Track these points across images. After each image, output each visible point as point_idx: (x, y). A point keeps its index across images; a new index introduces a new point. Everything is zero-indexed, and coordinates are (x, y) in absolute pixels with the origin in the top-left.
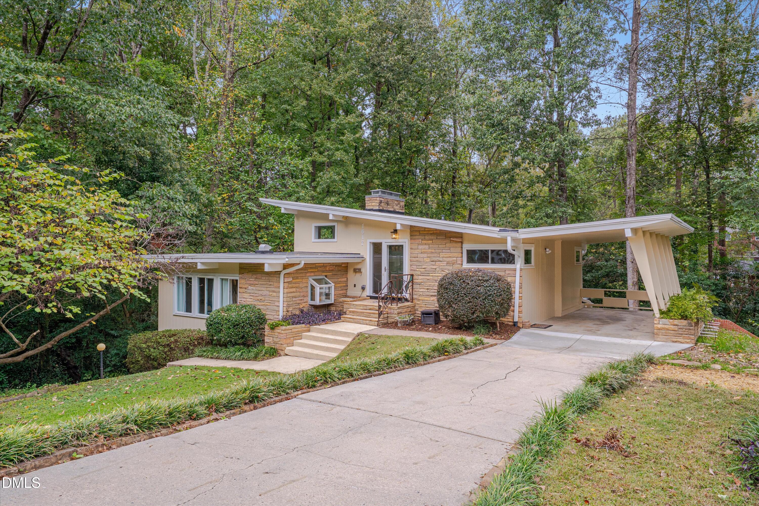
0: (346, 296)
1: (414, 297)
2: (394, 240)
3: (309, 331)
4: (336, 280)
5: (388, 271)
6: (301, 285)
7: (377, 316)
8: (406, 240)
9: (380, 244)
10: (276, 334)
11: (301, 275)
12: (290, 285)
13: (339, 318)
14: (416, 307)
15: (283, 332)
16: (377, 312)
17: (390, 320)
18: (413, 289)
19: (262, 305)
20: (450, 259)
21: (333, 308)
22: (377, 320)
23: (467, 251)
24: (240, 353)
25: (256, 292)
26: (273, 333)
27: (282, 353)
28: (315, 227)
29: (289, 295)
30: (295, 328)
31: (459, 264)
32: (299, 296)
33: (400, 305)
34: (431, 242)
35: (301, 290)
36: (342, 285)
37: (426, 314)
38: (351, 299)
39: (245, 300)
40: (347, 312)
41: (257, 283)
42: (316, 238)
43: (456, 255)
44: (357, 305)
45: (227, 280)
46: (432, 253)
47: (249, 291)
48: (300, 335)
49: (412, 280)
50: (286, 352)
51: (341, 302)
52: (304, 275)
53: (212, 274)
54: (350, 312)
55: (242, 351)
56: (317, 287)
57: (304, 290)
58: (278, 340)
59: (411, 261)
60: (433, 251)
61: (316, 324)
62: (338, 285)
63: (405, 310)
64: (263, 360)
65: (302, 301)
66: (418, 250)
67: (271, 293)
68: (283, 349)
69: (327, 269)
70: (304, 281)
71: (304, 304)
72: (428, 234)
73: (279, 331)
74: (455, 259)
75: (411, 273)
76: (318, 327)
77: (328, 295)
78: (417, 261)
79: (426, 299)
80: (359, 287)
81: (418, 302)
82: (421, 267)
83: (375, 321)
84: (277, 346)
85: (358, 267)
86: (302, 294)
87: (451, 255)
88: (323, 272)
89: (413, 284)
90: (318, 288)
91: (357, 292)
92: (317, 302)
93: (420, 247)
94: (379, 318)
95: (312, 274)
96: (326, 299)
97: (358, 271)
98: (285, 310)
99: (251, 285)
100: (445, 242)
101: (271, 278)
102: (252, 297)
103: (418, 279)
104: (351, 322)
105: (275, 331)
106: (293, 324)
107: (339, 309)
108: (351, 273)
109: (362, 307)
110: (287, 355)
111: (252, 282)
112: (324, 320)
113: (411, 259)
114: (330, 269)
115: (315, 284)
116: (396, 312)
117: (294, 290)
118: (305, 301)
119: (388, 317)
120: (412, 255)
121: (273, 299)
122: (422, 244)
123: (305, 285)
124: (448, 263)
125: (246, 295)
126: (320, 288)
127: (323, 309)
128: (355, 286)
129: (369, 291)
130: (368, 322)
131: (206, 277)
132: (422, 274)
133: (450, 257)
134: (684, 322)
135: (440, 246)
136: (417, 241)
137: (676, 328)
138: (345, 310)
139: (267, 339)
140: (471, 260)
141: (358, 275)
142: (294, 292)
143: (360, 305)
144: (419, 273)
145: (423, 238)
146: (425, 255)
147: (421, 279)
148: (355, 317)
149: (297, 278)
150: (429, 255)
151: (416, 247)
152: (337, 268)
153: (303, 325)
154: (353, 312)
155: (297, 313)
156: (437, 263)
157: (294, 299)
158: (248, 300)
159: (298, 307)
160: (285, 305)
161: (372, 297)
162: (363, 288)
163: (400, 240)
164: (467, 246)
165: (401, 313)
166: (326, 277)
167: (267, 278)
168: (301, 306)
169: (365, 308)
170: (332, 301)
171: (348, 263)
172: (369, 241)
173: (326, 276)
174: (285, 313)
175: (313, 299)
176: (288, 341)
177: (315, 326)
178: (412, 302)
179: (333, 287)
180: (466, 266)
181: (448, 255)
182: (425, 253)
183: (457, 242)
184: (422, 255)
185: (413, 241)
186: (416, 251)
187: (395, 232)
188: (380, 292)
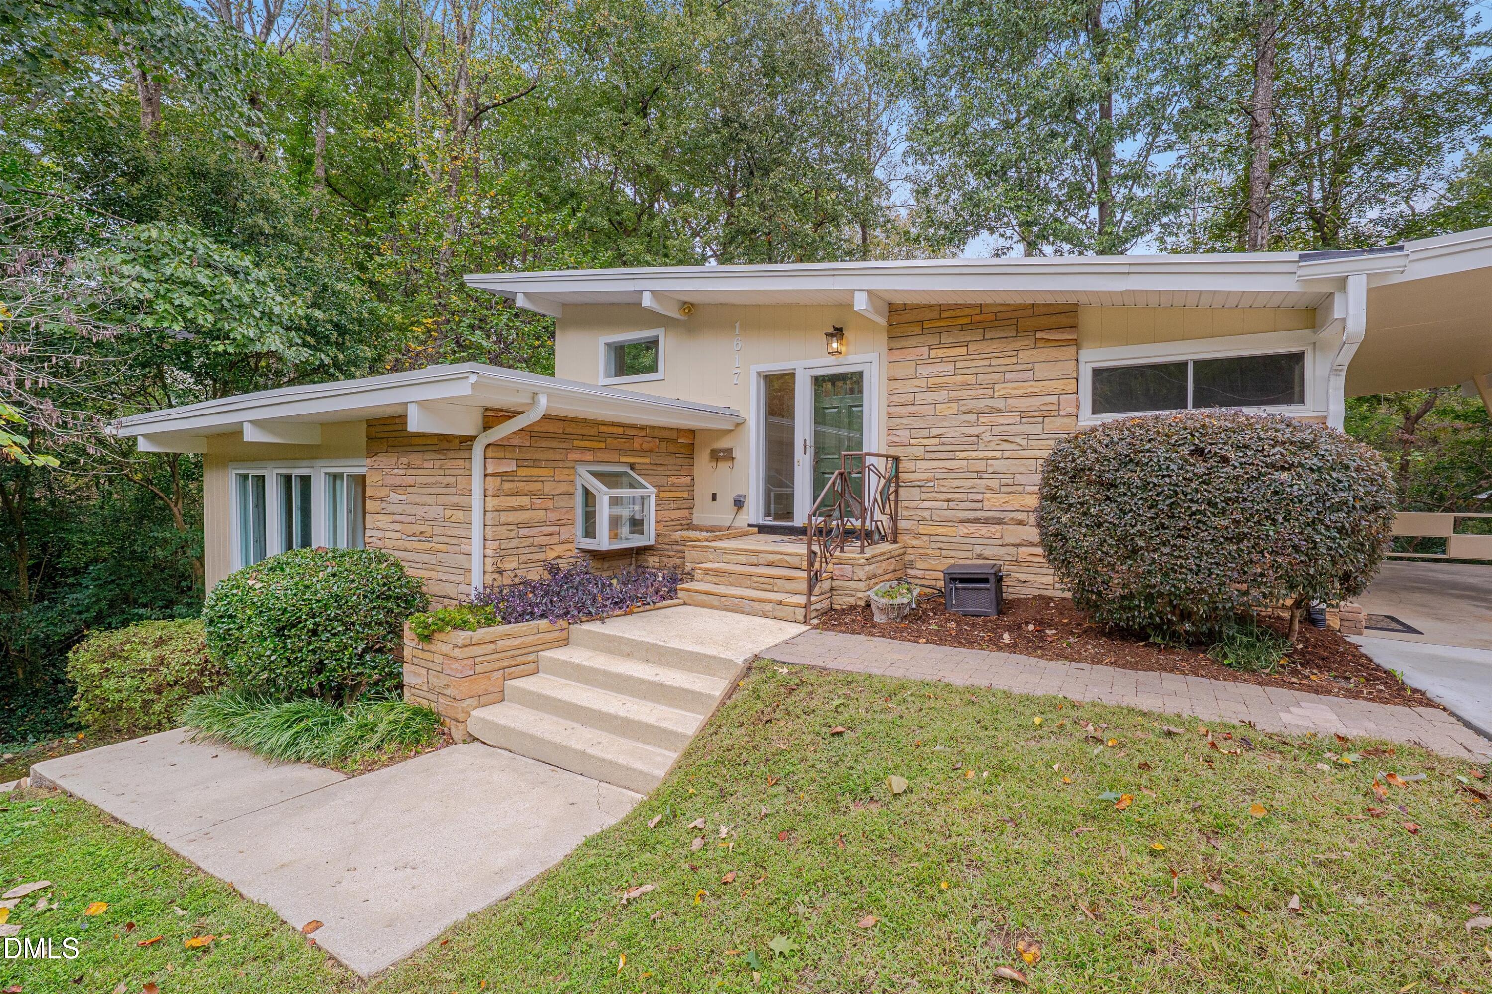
0: (690, 527)
1: (902, 524)
2: (831, 360)
3: (565, 642)
4: (662, 480)
5: (810, 451)
6: (548, 487)
7: (804, 586)
8: (873, 357)
9: (790, 375)
10: (438, 659)
11: (550, 455)
12: (507, 486)
13: (672, 593)
14: (907, 558)
15: (457, 652)
16: (804, 574)
17: (842, 601)
18: (897, 501)
19: (425, 551)
20: (1035, 402)
21: (652, 561)
22: (802, 600)
23: (1097, 372)
24: (287, 736)
25: (410, 510)
26: (426, 655)
27: (457, 734)
28: (608, 345)
29: (505, 517)
30: (509, 636)
31: (1069, 416)
32: (543, 523)
33: (869, 551)
34: (963, 351)
35: (550, 504)
36: (679, 495)
37: (963, 581)
38: (704, 534)
39: (380, 534)
40: (698, 574)
41: (410, 480)
42: (608, 376)
43: (1055, 386)
44: (726, 551)
45: (341, 475)
46: (966, 385)
47: (391, 508)
48: (531, 657)
49: (897, 476)
50: (472, 728)
51: (677, 543)
52: (558, 457)
53: (306, 463)
54: (707, 571)
55: (296, 728)
56: (604, 494)
57: (562, 502)
58: (442, 681)
59: (890, 417)
60: (971, 379)
61: (590, 617)
62: (668, 495)
63: (884, 564)
64: (370, 767)
65: (554, 540)
66: (916, 382)
67: (448, 513)
68: (461, 717)
69: (636, 446)
70: (560, 474)
71: (559, 550)
72: (950, 329)
73: (445, 648)
74: (1054, 399)
75: (893, 451)
76: (595, 627)
77: (637, 525)
78: (913, 415)
79: (941, 530)
80: (726, 500)
81: (915, 542)
82: (925, 433)
83: (798, 606)
84: (440, 706)
85: (723, 444)
86: (552, 516)
87: (1038, 387)
88: (623, 451)
89: (898, 486)
90: (606, 499)
91: (721, 515)
92: (603, 542)
93: (923, 371)
94: (810, 593)
95: (589, 456)
96: (632, 532)
97: (723, 456)
98: (489, 568)
99: (395, 487)
100: (1013, 346)
101: (449, 464)
102: (398, 527)
103: (916, 470)
104: (712, 607)
105: (432, 647)
106: (506, 620)
107: (671, 562)
108: (702, 462)
109: (742, 559)
110: (476, 739)
111: (398, 481)
112: (622, 601)
113: (892, 409)
114: (645, 446)
115: (596, 485)
116: (861, 574)
117: (525, 501)
118: (563, 537)
119: (832, 589)
120: (894, 398)
121: (455, 532)
122: (930, 361)
123: (563, 487)
124: (1024, 415)
125: (383, 521)
126: (615, 501)
127: (620, 563)
128: (714, 497)
129: (754, 512)
130: (769, 607)
131: (296, 472)
132: (930, 455)
133: (1034, 395)
135: (994, 362)
136: (912, 354)
138: (688, 567)
139: (410, 675)
140: (1107, 399)
141: (723, 466)
142: (522, 509)
143: (738, 552)
144: (919, 451)
145: (934, 340)
146: (942, 395)
147: (927, 470)
148: (722, 590)
149: (535, 463)
150: (953, 394)
151: (909, 372)
152: (663, 445)
153: (543, 623)
154: (717, 572)
155: (535, 574)
156: (986, 417)
157: (522, 532)
158: (389, 535)
159: (541, 556)
160: (489, 552)
161: (763, 529)
162: (739, 504)
163: (852, 358)
164: (1094, 359)
165: (875, 576)
166: (632, 469)
167: (438, 463)
168: (551, 555)
169: (754, 559)
170: (648, 538)
171: (693, 432)
172: (754, 369)
173: (632, 466)
174: (489, 579)
175: (590, 532)
176: (482, 685)
177: (586, 626)
178: (895, 541)
179: (653, 498)
180: (1089, 418)
181: (1028, 387)
182: (937, 388)
183: (1059, 344)
184: (930, 397)
185: (897, 355)
186: (910, 386)
187: (838, 332)
188: (788, 515)
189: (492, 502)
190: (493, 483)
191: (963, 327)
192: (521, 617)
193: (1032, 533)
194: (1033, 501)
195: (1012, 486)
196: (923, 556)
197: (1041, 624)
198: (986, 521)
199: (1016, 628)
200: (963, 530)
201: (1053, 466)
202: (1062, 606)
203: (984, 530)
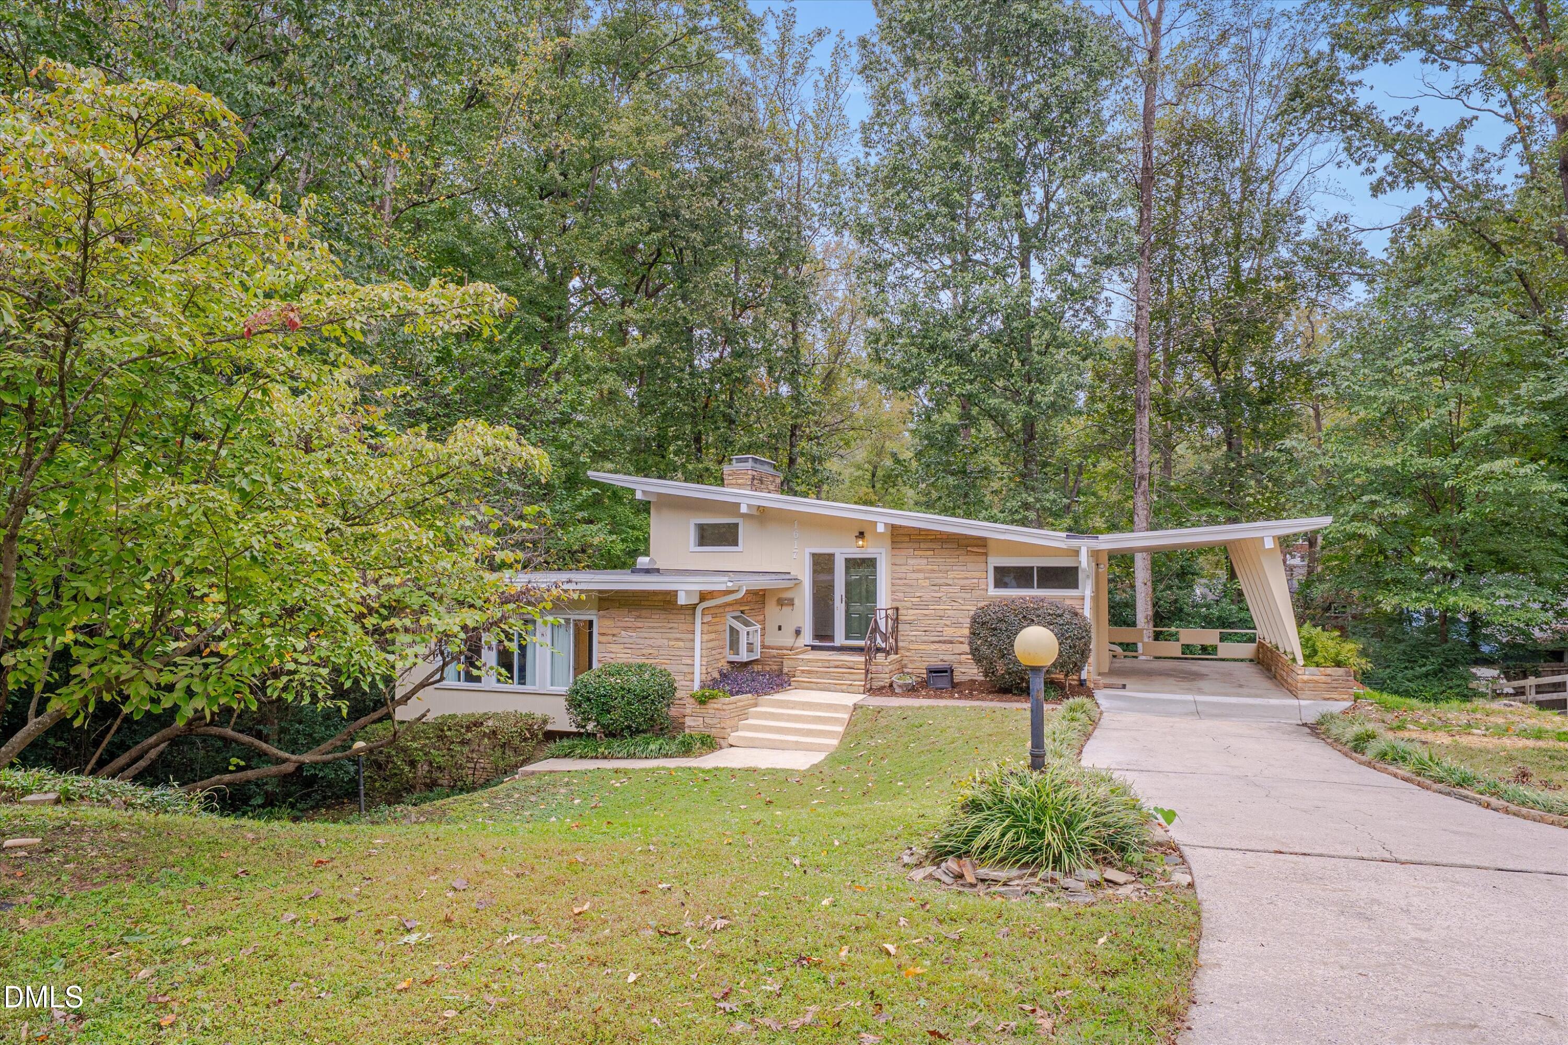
0: (765, 646)
1: (900, 644)
2: (857, 550)
3: (756, 705)
5: (845, 602)
6: (718, 628)
7: (862, 677)
8: (883, 551)
9: (831, 557)
10: (711, 711)
11: (720, 610)
12: (710, 628)
13: (790, 683)
14: (905, 662)
15: (725, 707)
16: (862, 671)
17: (880, 683)
18: (896, 631)
20: (967, 582)
22: (863, 683)
23: (995, 568)
25: (637, 641)
26: (703, 711)
27: (724, 743)
28: (695, 525)
29: (707, 645)
30: (739, 701)
31: (983, 590)
32: (718, 648)
34: (931, 553)
35: (720, 637)
37: (934, 673)
39: (612, 655)
40: (795, 672)
41: (640, 624)
42: (702, 546)
43: (978, 574)
44: (802, 660)
45: (568, 619)
46: (933, 571)
47: (620, 641)
48: (746, 711)
49: (896, 617)
50: (731, 740)
54: (799, 671)
57: (723, 636)
58: (715, 721)
59: (892, 585)
60: (936, 568)
63: (895, 665)
65: (720, 656)
66: (907, 567)
67: (672, 643)
68: (724, 736)
70: (722, 620)
71: (722, 661)
72: (925, 541)
74: (975, 581)
75: (895, 604)
76: (770, 697)
78: (905, 585)
79: (921, 647)
80: (789, 630)
81: (908, 654)
82: (912, 595)
83: (860, 686)
84: (713, 732)
85: (788, 595)
86: (719, 643)
87: (969, 575)
88: (741, 604)
89: (897, 623)
90: (744, 632)
91: (784, 639)
92: (745, 656)
93: (911, 561)
94: (866, 680)
95: (731, 609)
97: (785, 602)
98: (704, 671)
99: (625, 629)
100: (956, 553)
101: (672, 616)
103: (907, 615)
104: (812, 689)
105: (707, 706)
106: (732, 694)
108: (771, 609)
109: (814, 664)
110: (733, 746)
111: (627, 624)
113: (893, 581)
114: (748, 599)
115: (737, 625)
116: (886, 670)
117: (713, 636)
118: (723, 655)
119: (875, 678)
120: (894, 575)
121: (676, 653)
122: (915, 557)
123: (723, 627)
124: (963, 588)
126: (747, 633)
128: (780, 628)
129: (807, 637)
130: (846, 687)
132: (915, 607)
133: (966, 578)
134: (1340, 671)
135: (948, 560)
136: (905, 552)
137: (1329, 679)
138: (786, 670)
139: (687, 721)
140: (1000, 583)
141: (787, 609)
142: (714, 640)
143: (811, 660)
144: (909, 605)
146: (921, 575)
147: (913, 615)
148: (816, 680)
149: (716, 615)
150: (927, 575)
151: (903, 561)
152: (754, 597)
153: (749, 696)
154: (809, 672)
155: (717, 675)
156: (944, 588)
157: (713, 652)
158: (619, 655)
160: (704, 663)
161: (814, 648)
162: (798, 632)
163: (870, 550)
164: (996, 561)
165: (893, 671)
166: (751, 616)
167: (663, 616)
168: (719, 665)
169: (820, 664)
170: (757, 655)
171: (766, 589)
172: (807, 551)
173: (744, 612)
174: (704, 677)
175: (734, 651)
176: (732, 723)
177: (765, 697)
178: (897, 654)
179: (759, 631)
180: (993, 592)
181: (963, 575)
182: (919, 571)
183: (977, 554)
184: (915, 576)
185: (897, 552)
186: (903, 569)
187: (861, 535)
188: (831, 638)
189: (706, 637)
190: (706, 627)
191: (931, 541)
192: (737, 693)
193: (966, 648)
194: (966, 632)
195: (957, 625)
196: (912, 661)
197: (971, 691)
198: (945, 642)
199: (960, 692)
200: (933, 647)
201: (974, 620)
202: (981, 683)
203: (944, 647)
